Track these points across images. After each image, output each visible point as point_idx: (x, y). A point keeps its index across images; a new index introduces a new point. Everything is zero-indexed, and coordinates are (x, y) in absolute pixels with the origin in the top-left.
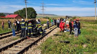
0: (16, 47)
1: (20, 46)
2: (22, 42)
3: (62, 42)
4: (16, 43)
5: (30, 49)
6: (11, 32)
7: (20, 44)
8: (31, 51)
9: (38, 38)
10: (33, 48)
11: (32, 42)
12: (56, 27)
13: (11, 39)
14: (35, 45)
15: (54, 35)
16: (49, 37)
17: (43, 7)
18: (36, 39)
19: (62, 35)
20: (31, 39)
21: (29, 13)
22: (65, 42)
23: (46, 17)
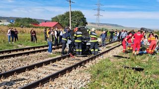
0: (54, 65)
1: (59, 65)
2: (63, 60)
3: (128, 68)
4: (54, 61)
5: (73, 70)
6: (47, 46)
7: (60, 62)
8: (76, 73)
9: (87, 58)
10: (78, 69)
11: (78, 62)
12: (120, 45)
13: (46, 55)
14: (82, 67)
15: (115, 56)
16: (105, 58)
17: (99, 10)
18: (83, 59)
19: (129, 58)
20: (76, 58)
21: (75, 20)
22: (133, 68)
23: (103, 29)
